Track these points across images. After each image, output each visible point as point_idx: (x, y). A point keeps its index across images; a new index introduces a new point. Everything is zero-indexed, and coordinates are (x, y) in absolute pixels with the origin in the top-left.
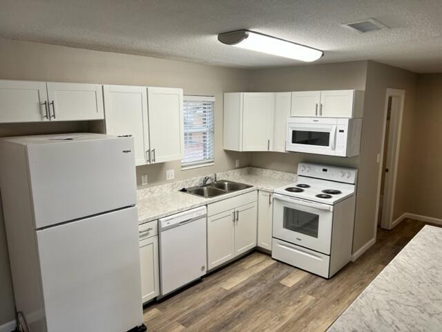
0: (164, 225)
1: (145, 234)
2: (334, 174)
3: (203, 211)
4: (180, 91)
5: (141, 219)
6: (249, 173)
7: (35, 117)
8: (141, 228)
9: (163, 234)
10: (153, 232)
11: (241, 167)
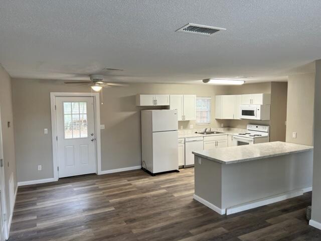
0: (187, 140)
1: (180, 142)
2: (260, 128)
3: (202, 138)
4: (195, 96)
5: (179, 137)
6: (229, 130)
7: (152, 104)
8: (179, 140)
9: (186, 143)
10: (183, 142)
11: (224, 127)
